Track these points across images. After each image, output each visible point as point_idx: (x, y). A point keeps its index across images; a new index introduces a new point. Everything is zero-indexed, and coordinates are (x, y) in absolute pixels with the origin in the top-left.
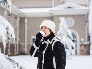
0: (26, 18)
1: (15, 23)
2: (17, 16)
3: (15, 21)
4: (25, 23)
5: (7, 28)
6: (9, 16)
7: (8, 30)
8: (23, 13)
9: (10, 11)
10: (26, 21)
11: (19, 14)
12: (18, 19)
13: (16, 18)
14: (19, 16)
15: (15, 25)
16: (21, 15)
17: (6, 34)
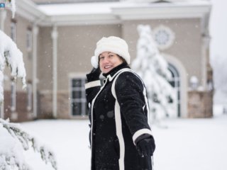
0: (55, 29)
1: (28, 41)
2: (32, 23)
3: (28, 35)
4: (51, 40)
5: (7, 53)
6: (12, 25)
7: (8, 57)
8: (48, 17)
9: (14, 9)
10: (55, 35)
11: (37, 18)
12: (36, 31)
13: (30, 29)
14: (38, 22)
15: (28, 45)
16: (43, 21)
17: (3, 68)
